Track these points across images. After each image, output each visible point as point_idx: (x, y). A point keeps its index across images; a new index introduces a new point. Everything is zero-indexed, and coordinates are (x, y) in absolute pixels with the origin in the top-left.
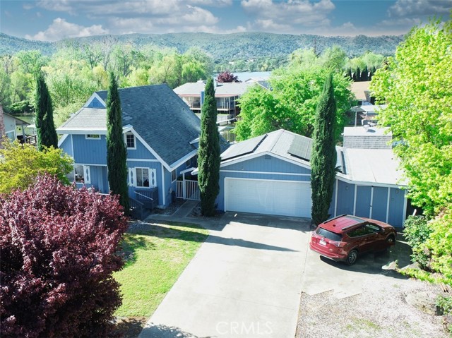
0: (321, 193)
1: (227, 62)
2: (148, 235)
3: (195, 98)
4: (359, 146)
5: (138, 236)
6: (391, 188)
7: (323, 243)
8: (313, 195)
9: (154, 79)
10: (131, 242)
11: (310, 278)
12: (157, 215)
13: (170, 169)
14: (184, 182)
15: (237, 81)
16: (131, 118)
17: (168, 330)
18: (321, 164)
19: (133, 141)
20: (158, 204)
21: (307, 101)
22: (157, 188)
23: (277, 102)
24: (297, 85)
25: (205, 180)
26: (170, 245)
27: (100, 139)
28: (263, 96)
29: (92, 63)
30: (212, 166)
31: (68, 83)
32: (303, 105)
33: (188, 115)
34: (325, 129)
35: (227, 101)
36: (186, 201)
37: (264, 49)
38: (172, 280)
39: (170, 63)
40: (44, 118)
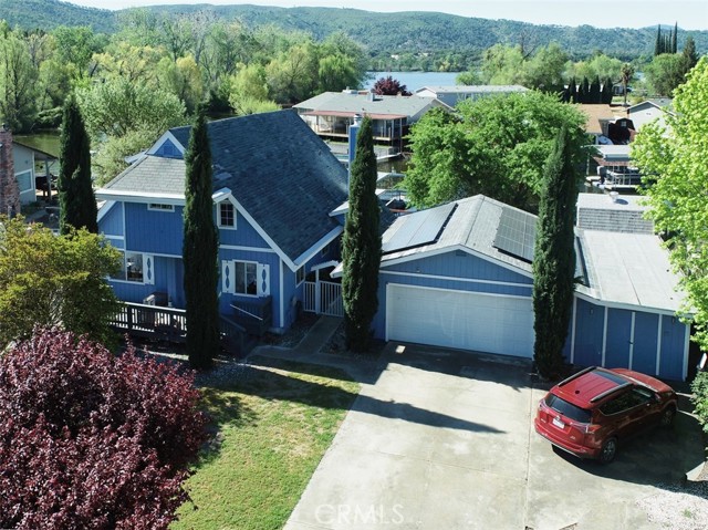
0: (550, 321)
1: (388, 54)
3: (338, 118)
4: (602, 227)
7: (557, 423)
8: (536, 322)
9: (275, 80)
11: (539, 495)
12: (268, 346)
13: (294, 268)
14: (318, 283)
15: (404, 94)
16: (230, 175)
18: (550, 273)
19: (231, 215)
20: (271, 325)
21: (519, 146)
22: (270, 297)
23: (472, 144)
24: (503, 117)
25: (353, 290)
26: (290, 414)
27: (173, 211)
28: (450, 134)
29: (175, 50)
30: (367, 266)
31: (129, 96)
32: (513, 152)
33: (327, 163)
34: (557, 214)
35: (389, 125)
36: (319, 316)
37: (444, 38)
38: (292, 498)
39: (301, 57)
40: (75, 175)
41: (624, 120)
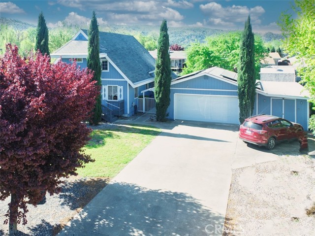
0: (246, 101)
2: (115, 131)
5: (107, 131)
6: (297, 99)
7: (248, 132)
8: (240, 104)
10: (102, 135)
12: (122, 120)
13: (134, 86)
14: (144, 99)
16: (106, 49)
17: (128, 186)
18: (245, 80)
19: (106, 65)
20: (124, 113)
22: (124, 100)
23: (212, 52)
24: (226, 41)
25: (159, 93)
26: (132, 136)
27: (82, 62)
28: (202, 48)
30: (165, 82)
31: (61, 37)
33: (148, 57)
34: (247, 54)
35: (176, 62)
36: (145, 113)
38: (133, 156)
40: (42, 43)
41: (286, 60)
